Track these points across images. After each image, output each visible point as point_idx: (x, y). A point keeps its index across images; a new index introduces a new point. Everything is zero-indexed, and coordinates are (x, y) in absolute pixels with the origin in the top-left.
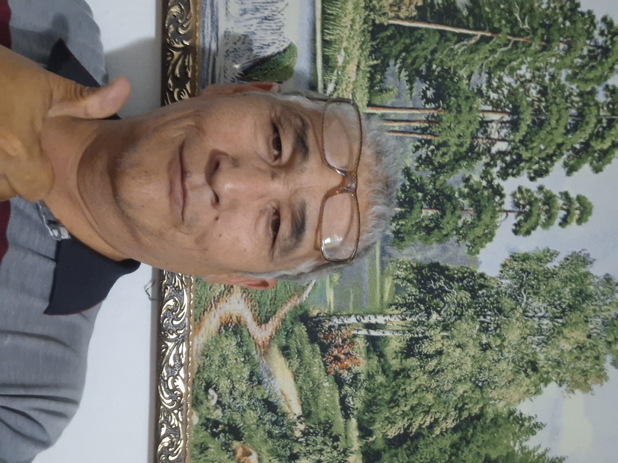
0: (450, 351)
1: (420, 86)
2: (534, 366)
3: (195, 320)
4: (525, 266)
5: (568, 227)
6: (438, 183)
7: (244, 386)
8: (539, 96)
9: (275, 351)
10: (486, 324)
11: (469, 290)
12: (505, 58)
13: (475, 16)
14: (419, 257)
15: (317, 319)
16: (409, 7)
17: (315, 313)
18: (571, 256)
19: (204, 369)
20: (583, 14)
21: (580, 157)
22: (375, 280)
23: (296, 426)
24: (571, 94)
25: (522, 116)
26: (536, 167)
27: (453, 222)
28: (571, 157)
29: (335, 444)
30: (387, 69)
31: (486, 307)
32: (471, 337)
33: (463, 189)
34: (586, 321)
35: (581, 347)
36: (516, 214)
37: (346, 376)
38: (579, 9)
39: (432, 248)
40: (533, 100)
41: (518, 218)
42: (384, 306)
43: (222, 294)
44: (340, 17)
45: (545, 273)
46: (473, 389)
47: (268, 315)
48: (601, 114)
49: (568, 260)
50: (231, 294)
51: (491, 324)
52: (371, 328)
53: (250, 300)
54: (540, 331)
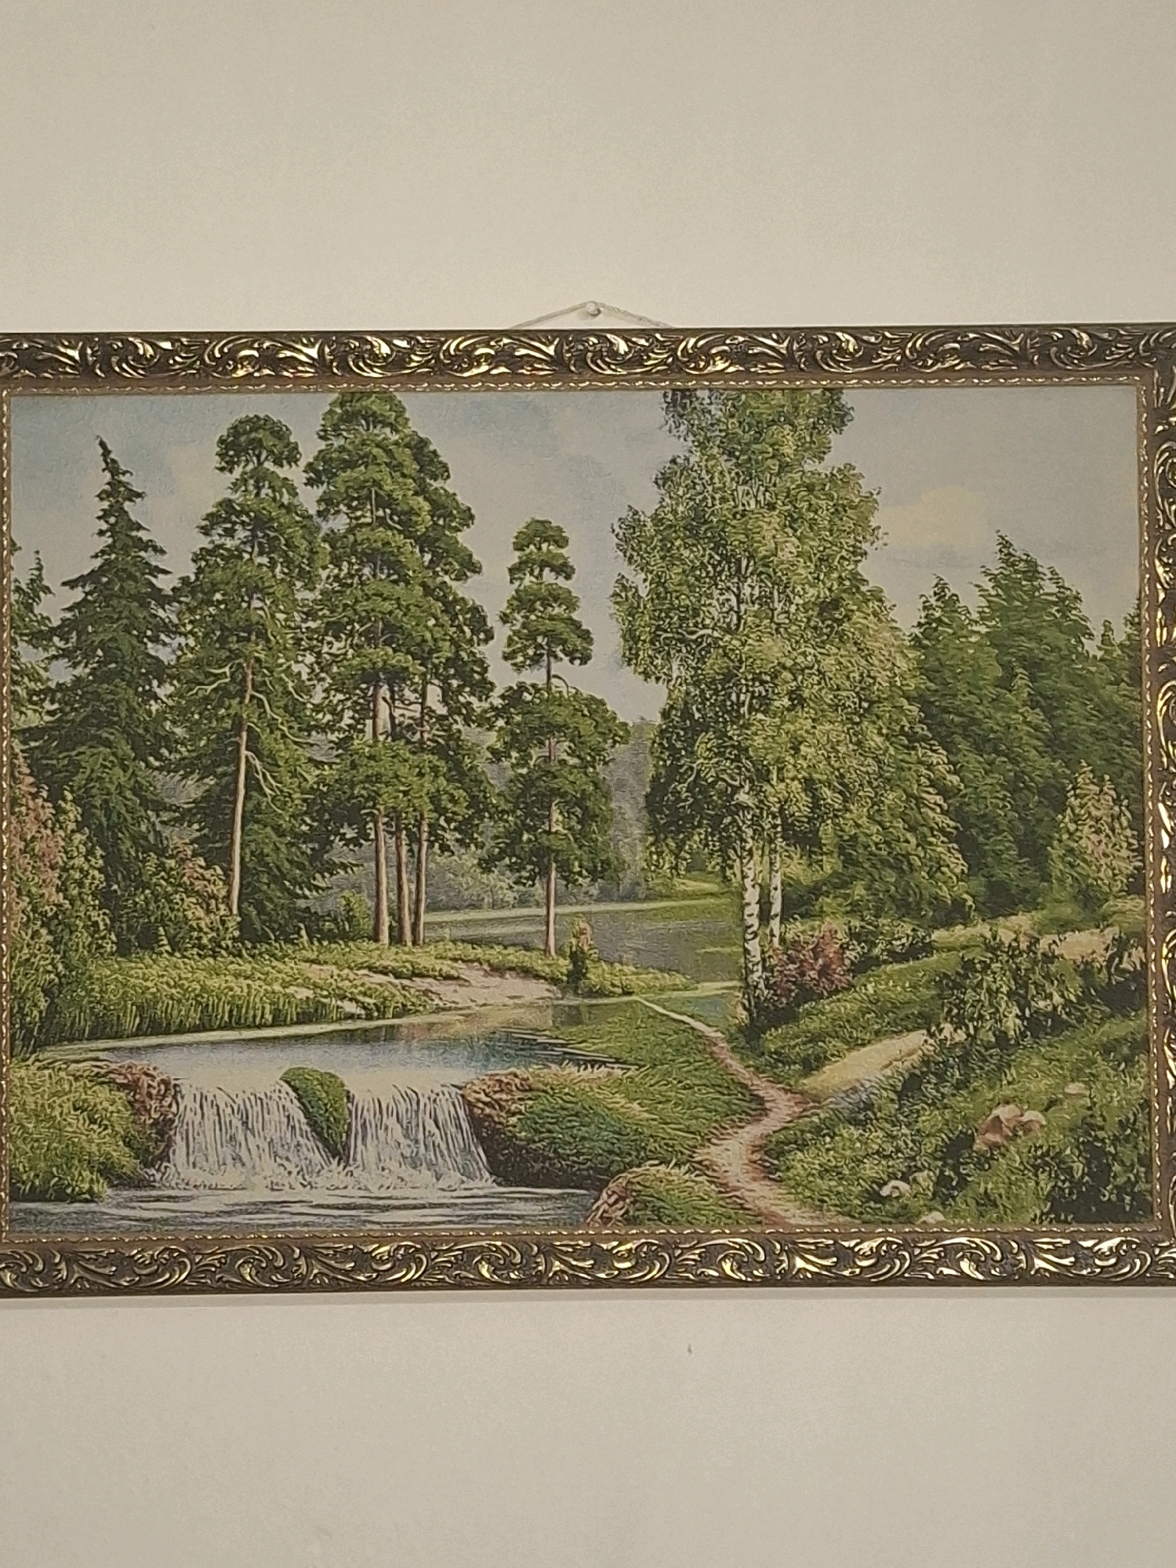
0: (805, 766)
1: (339, 852)
2: (828, 607)
3: (758, 1223)
4: (646, 636)
5: (571, 562)
6: (503, 806)
7: (875, 1134)
8: (343, 636)
9: (813, 1082)
10: (754, 702)
11: (693, 735)
12: (281, 704)
13: (216, 764)
14: (637, 832)
15: (755, 1011)
16: (209, 881)
17: (743, 1015)
18: (624, 551)
19: (846, 1205)
20: (200, 570)
21: (447, 551)
22: (681, 908)
23: (946, 1039)
24: (337, 578)
25: (380, 664)
26: (467, 631)
27: (571, 774)
28: (447, 567)
29: (978, 966)
30: (313, 911)
31: (724, 701)
32: (779, 728)
33: (514, 761)
34: (744, 514)
35: (792, 520)
36: (552, 659)
37: (854, 953)
39: (620, 808)
40: (351, 646)
41: (561, 655)
42: (727, 890)
43: (713, 1180)
44: (233, 996)
45: (658, 598)
46: (874, 718)
47: (748, 1098)
48: (369, 520)
49: (631, 557)
50: (713, 1163)
51: (753, 692)
52: (770, 911)
53: (724, 1131)
54: (763, 600)
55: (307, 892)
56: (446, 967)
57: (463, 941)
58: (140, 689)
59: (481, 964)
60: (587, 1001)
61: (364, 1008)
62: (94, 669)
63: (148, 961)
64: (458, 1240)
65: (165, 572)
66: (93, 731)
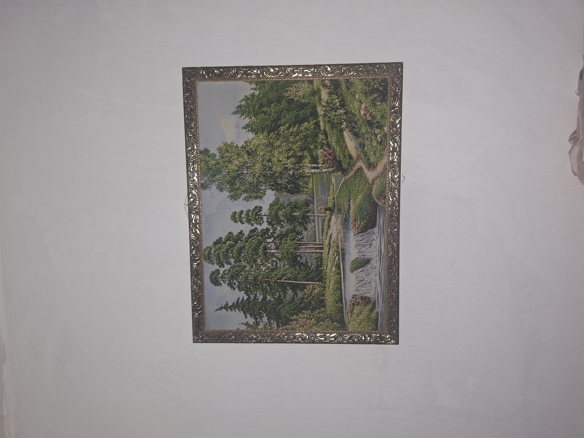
0: (284, 159)
1: (303, 261)
2: (249, 154)
3: (386, 169)
4: (256, 194)
5: (240, 210)
6: (293, 225)
8: (256, 260)
9: (355, 157)
11: (278, 184)
12: (271, 273)
13: (284, 287)
14: (299, 196)
15: (338, 170)
16: (309, 288)
17: (339, 173)
18: (237, 199)
20: (243, 290)
21: (238, 237)
22: (316, 186)
24: (244, 261)
25: (263, 252)
26: (255, 233)
27: (286, 210)
28: (241, 237)
30: (316, 266)
31: (270, 177)
32: (276, 165)
33: (283, 223)
34: (228, 173)
35: (230, 162)
36: (261, 215)
37: (326, 148)
39: (294, 200)
40: (259, 258)
41: (260, 213)
42: (312, 176)
43: (376, 180)
44: (334, 283)
45: (248, 191)
46: (273, 143)
47: (358, 171)
48: (232, 254)
49: (238, 197)
50: (372, 179)
51: (268, 171)
52: (316, 167)
53: (365, 177)
54: (247, 168)
55: (312, 268)
56: (328, 238)
57: (323, 234)
58: (268, 303)
59: (328, 230)
60: (336, 207)
61: (337, 255)
62: (264, 312)
63: (326, 301)
64: (388, 236)
65: (243, 297)
66: (277, 313)
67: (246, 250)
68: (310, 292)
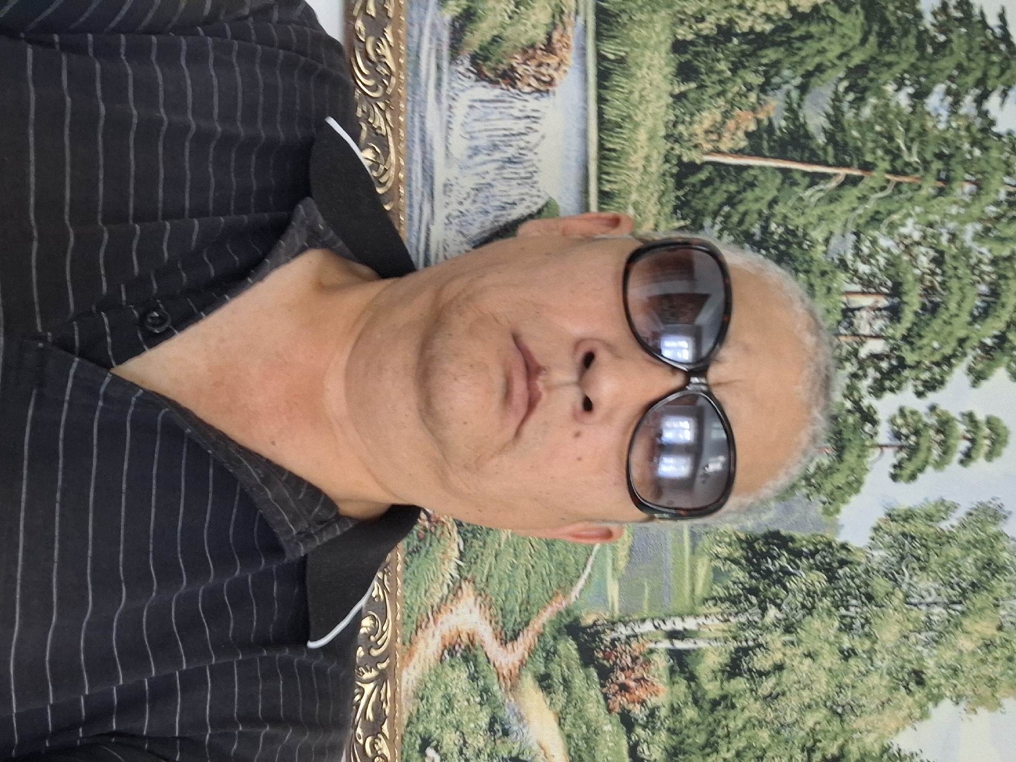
0: (795, 663)
2: (919, 677)
3: (404, 644)
4: (908, 528)
5: (973, 466)
7: (481, 740)
8: (932, 266)
9: (528, 683)
10: (848, 619)
11: (825, 569)
12: (882, 209)
13: (836, 144)
14: (749, 524)
15: (592, 630)
16: (734, 134)
17: (588, 620)
18: (976, 509)
19: (418, 719)
20: (999, 136)
21: (992, 359)
22: (683, 564)
24: (980, 261)
25: (905, 299)
26: (926, 376)
28: (979, 359)
31: (851, 594)
32: (827, 640)
34: (997, 606)
35: (988, 645)
36: (896, 449)
37: (638, 712)
38: (994, 129)
39: (770, 509)
40: (924, 273)
41: (899, 456)
42: (696, 602)
43: (444, 600)
44: (628, 154)
45: (937, 537)
46: (829, 718)
47: (517, 628)
50: (459, 599)
51: (855, 618)
52: (676, 638)
53: (488, 607)
54: (928, 625)
58: (906, 76)
62: (929, 32)
63: (667, 70)
65: (1003, 103)
66: (876, 28)
67: (967, 306)
68: (732, 116)
